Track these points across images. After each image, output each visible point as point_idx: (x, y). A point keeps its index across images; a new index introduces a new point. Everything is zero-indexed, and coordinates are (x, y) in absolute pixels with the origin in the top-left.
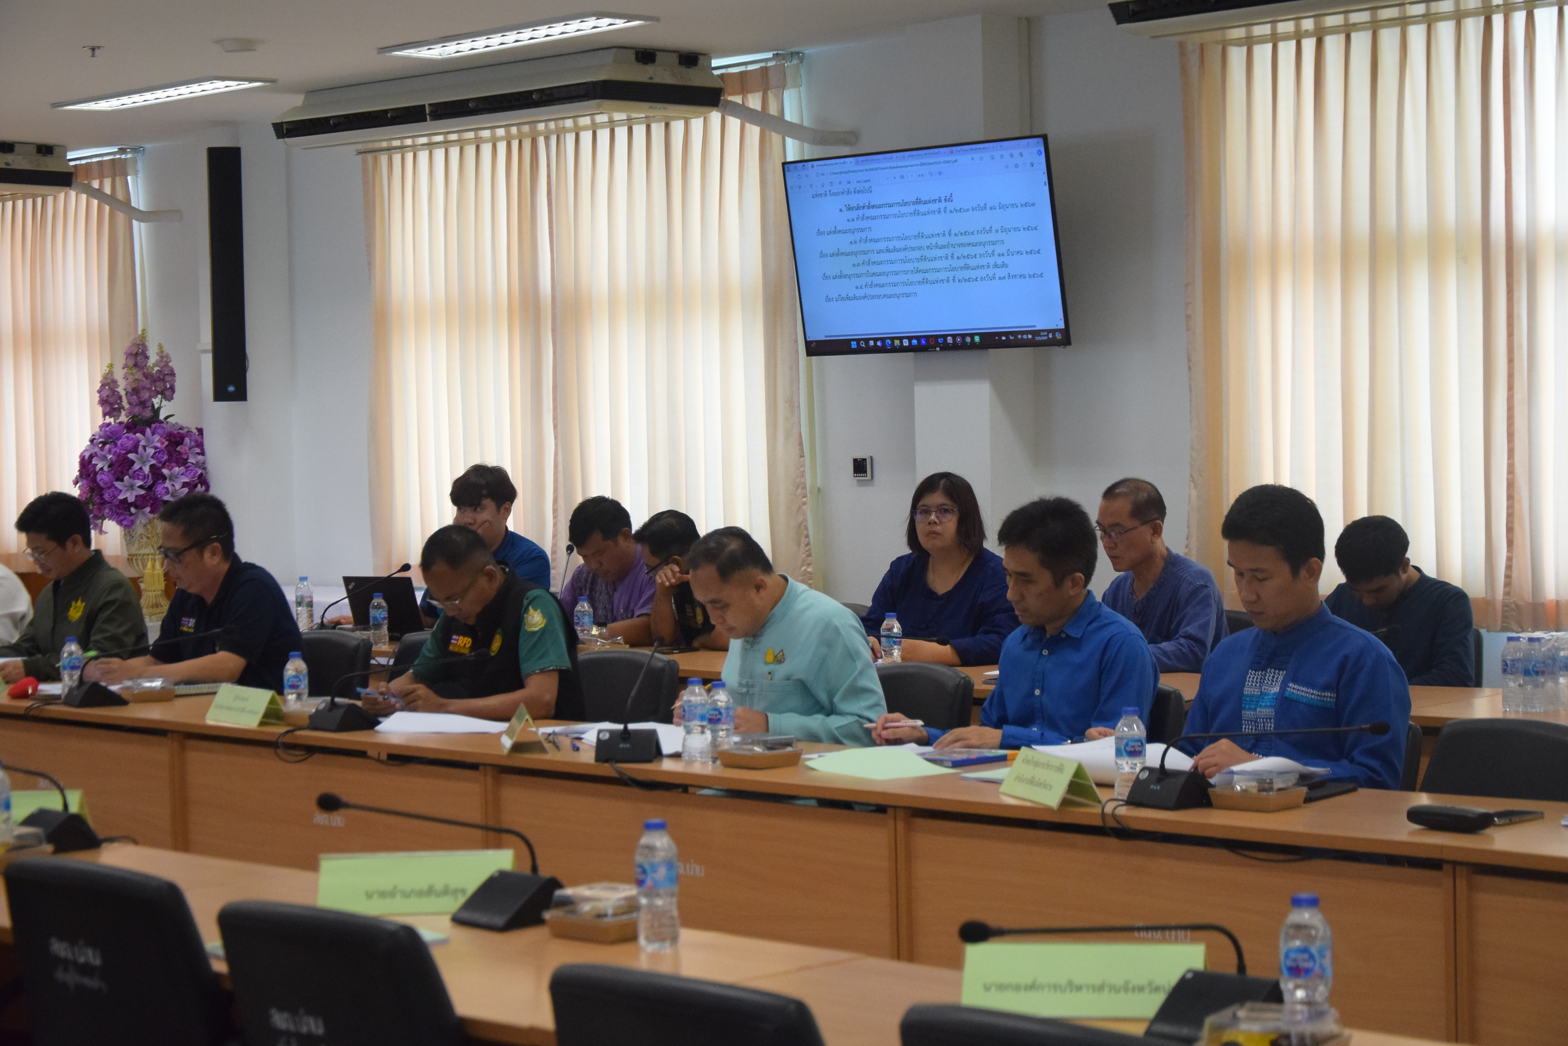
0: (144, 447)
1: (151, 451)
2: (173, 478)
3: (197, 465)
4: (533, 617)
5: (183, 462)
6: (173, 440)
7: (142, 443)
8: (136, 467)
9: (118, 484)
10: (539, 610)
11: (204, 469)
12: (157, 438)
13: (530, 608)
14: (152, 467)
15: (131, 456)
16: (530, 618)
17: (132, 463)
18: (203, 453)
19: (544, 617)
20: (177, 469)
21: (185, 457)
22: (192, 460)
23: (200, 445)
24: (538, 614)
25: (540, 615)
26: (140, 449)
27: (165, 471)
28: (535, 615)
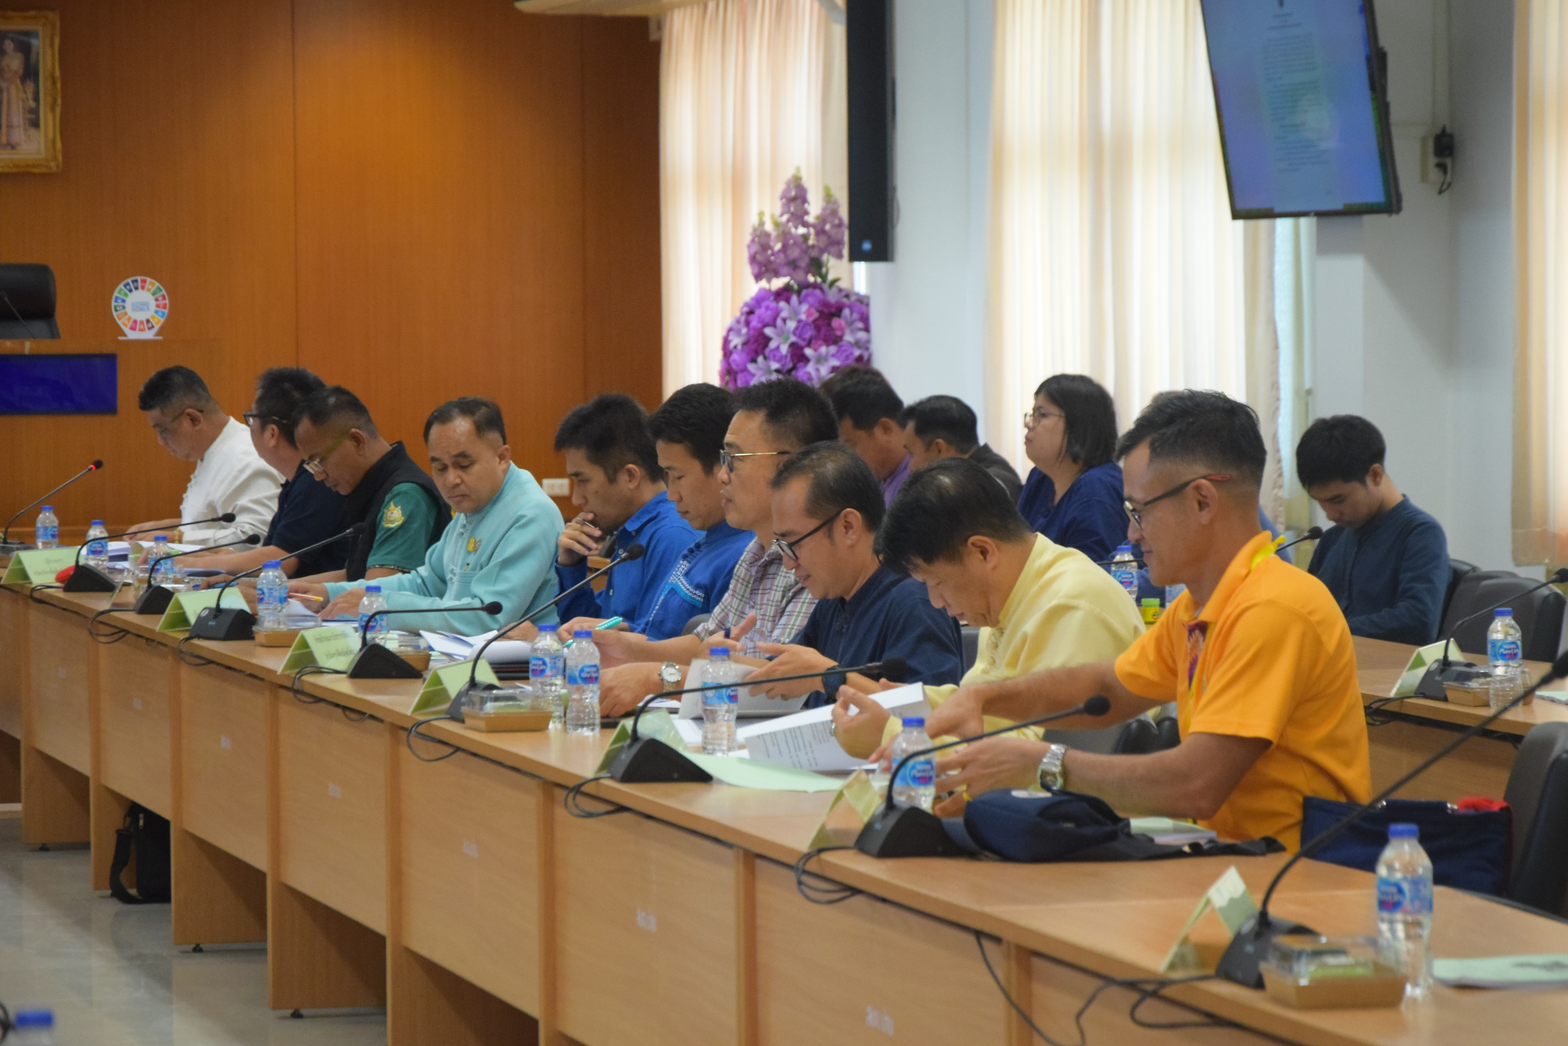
0: (784, 320)
1: (792, 325)
2: (820, 360)
3: (857, 344)
4: (392, 513)
5: (833, 339)
6: (826, 310)
7: (784, 314)
8: (773, 345)
9: (751, 367)
10: (399, 507)
11: (867, 349)
12: (804, 307)
13: (392, 503)
14: (793, 345)
15: (768, 331)
16: (389, 513)
17: (768, 339)
18: (867, 329)
19: (403, 514)
20: (823, 349)
21: (838, 333)
22: (848, 338)
23: (865, 319)
24: (398, 511)
25: (400, 512)
26: (779, 322)
27: (808, 352)
28: (395, 512)
